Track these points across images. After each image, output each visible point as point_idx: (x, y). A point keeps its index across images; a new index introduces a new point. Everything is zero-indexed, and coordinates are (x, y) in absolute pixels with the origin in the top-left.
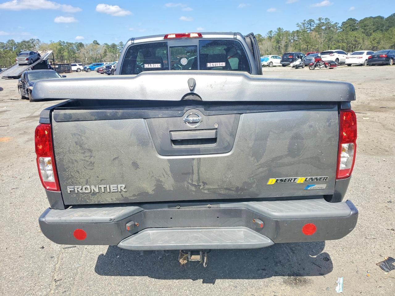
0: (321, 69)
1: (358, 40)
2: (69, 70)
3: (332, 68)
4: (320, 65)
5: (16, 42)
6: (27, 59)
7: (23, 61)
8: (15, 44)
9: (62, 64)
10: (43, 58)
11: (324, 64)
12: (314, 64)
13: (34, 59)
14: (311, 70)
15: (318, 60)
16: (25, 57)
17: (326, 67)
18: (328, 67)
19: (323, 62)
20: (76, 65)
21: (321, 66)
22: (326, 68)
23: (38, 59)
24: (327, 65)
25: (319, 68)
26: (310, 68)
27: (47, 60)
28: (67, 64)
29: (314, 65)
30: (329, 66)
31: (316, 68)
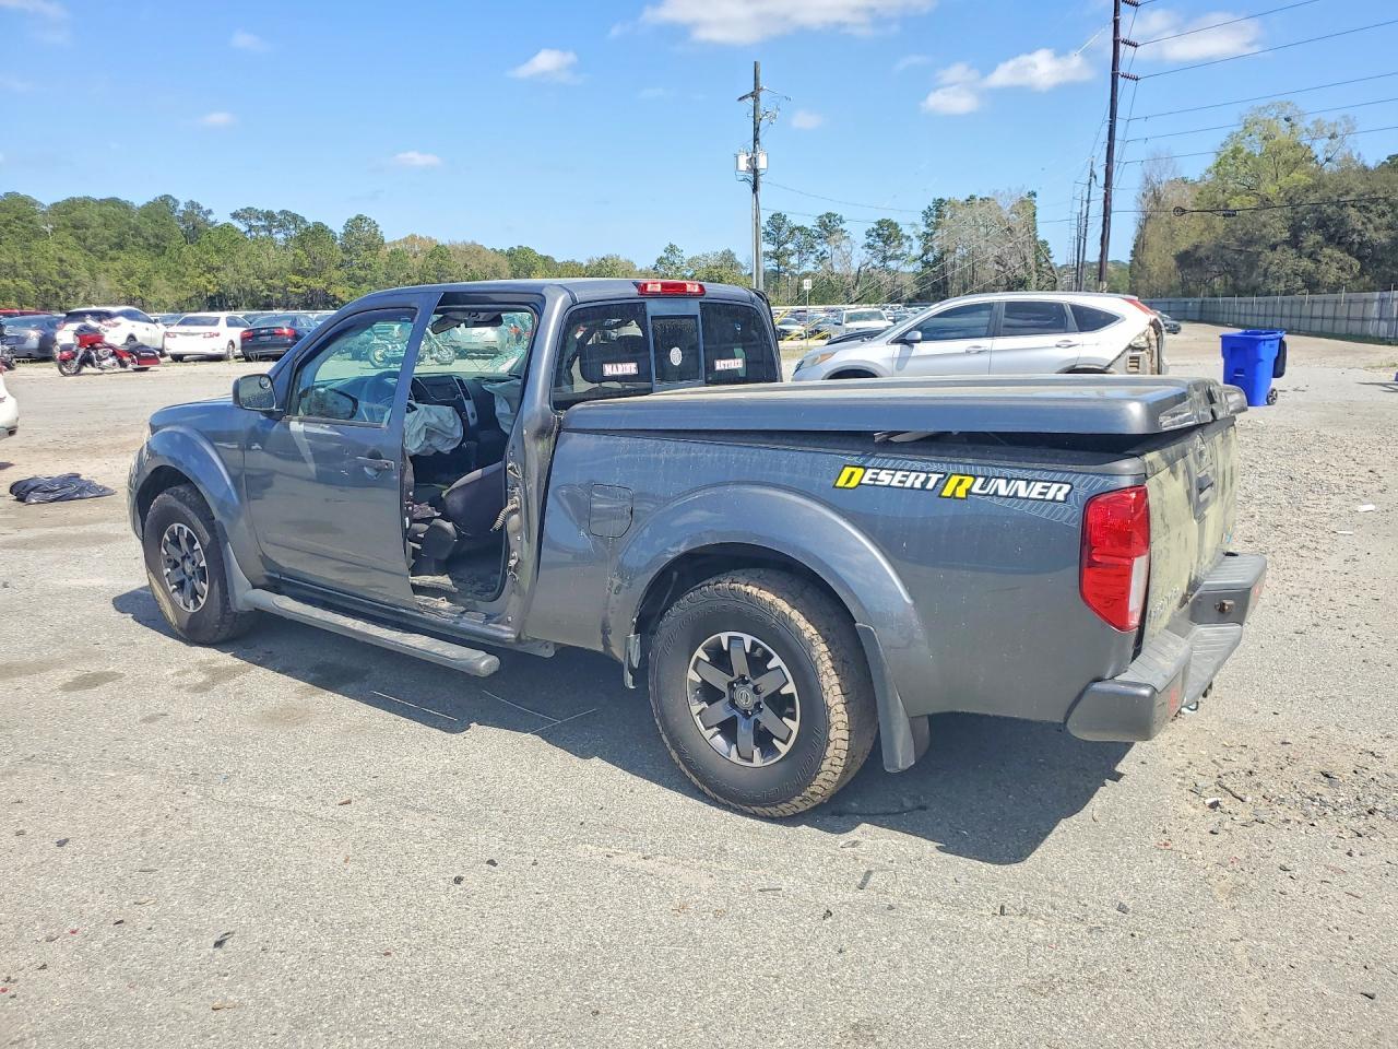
0: (106, 371)
1: (74, 271)
3: (146, 369)
4: (100, 359)
11: (114, 354)
12: (76, 354)
14: (65, 374)
15: (90, 340)
17: (123, 364)
18: (130, 367)
19: (110, 347)
21: (104, 363)
22: (123, 370)
24: (126, 359)
25: (99, 371)
26: (65, 369)
29: (78, 359)
30: (133, 361)
31: (85, 370)
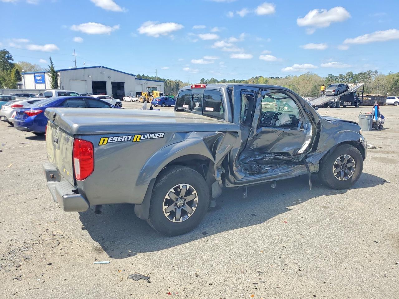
2: (383, 103)
5: (354, 74)
6: (334, 91)
7: (330, 92)
8: (352, 76)
9: (377, 97)
10: (351, 90)
13: (341, 91)
16: (332, 89)
20: (394, 98)
23: (346, 91)
27: (354, 92)
28: (382, 97)
